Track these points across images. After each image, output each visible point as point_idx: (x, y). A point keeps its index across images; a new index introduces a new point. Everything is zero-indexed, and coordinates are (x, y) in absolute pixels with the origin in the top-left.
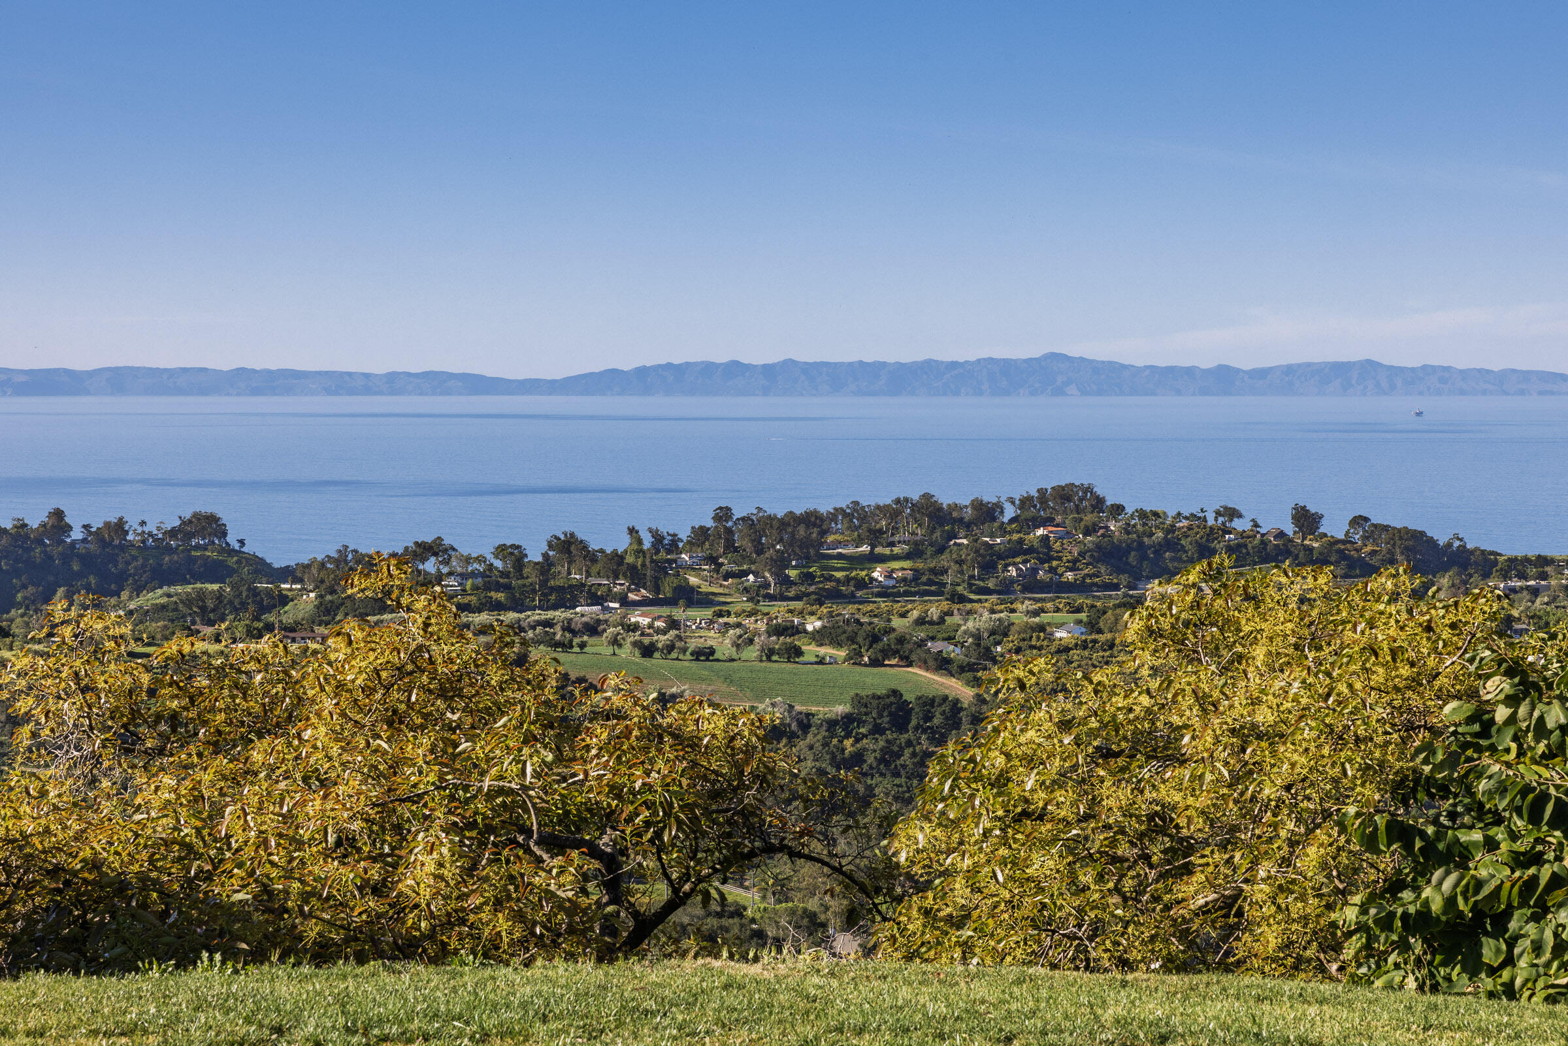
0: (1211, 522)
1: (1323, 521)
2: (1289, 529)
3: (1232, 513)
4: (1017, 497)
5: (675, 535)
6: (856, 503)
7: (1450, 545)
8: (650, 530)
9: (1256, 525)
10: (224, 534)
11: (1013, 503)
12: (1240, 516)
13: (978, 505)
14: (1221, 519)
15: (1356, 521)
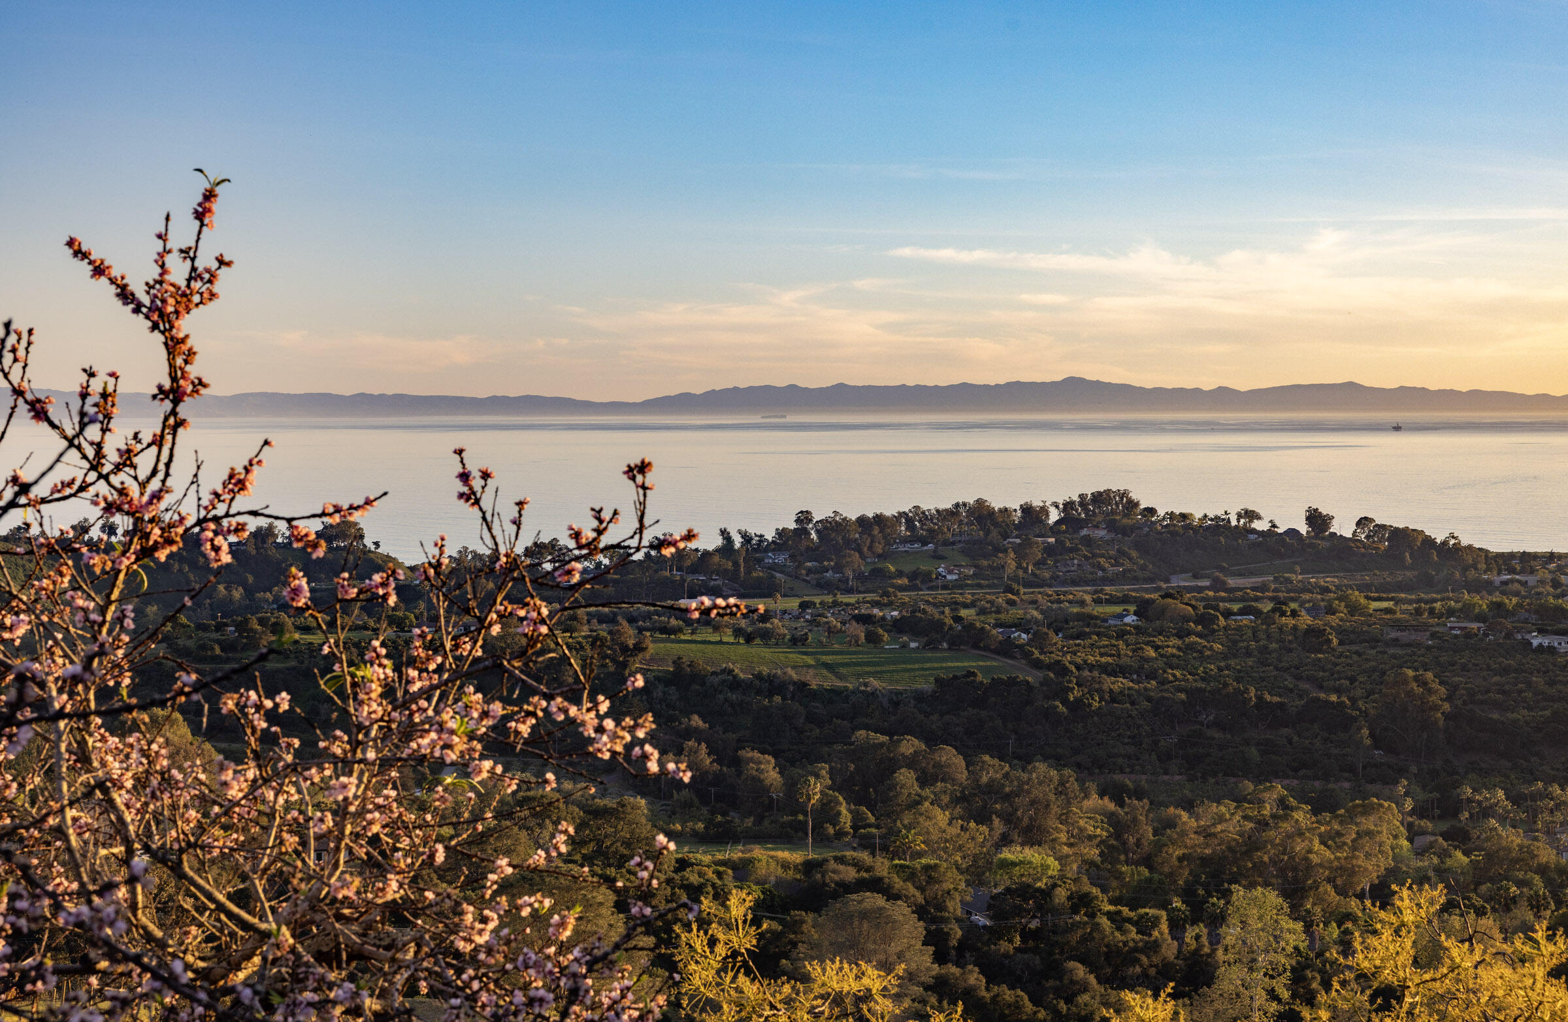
0: (1234, 523)
1: (1334, 522)
2: (1303, 529)
3: (1251, 515)
4: (1061, 502)
5: (761, 536)
6: (919, 507)
7: (1445, 543)
8: (740, 532)
9: (1274, 526)
10: (362, 537)
11: (1057, 507)
12: (1259, 517)
13: (1027, 509)
14: (1243, 521)
15: (1363, 522)
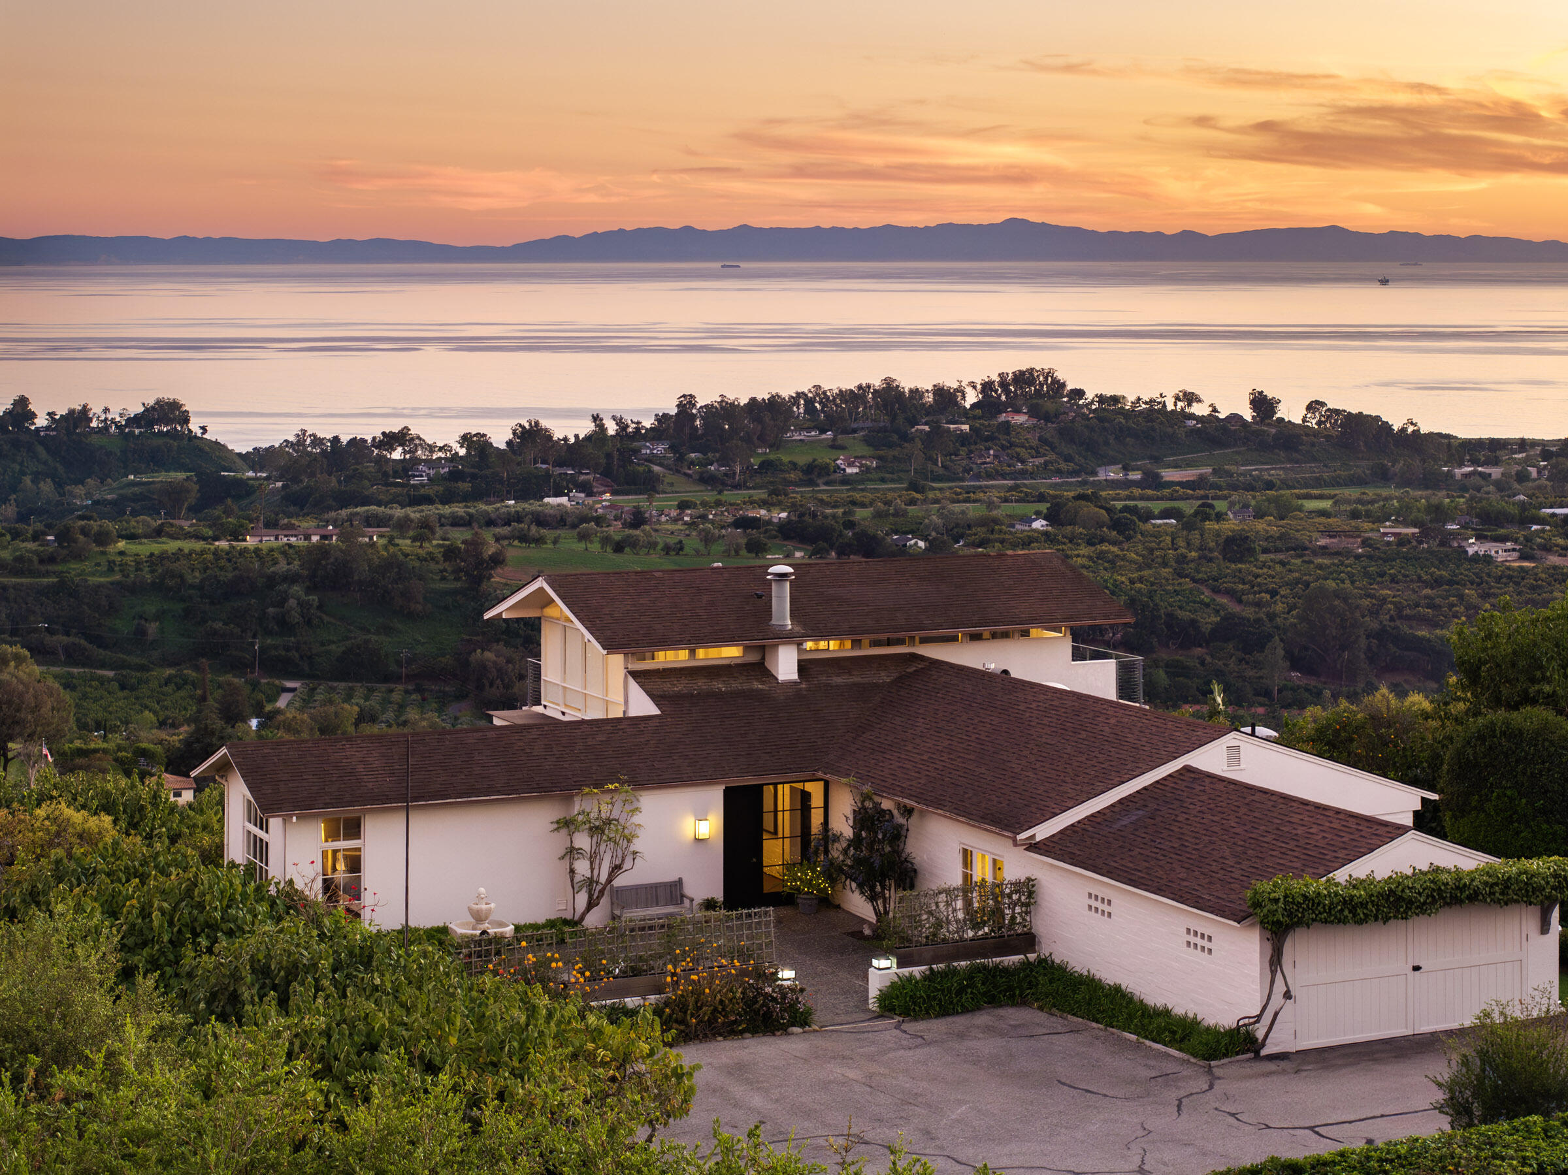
0: (1170, 407)
1: (1281, 406)
2: (1248, 414)
3: (1190, 398)
4: (978, 382)
5: (638, 423)
6: (818, 387)
7: (1403, 430)
8: (614, 418)
9: (1215, 410)
10: (186, 420)
11: (974, 387)
12: (1199, 401)
13: (939, 391)
14: (1180, 404)
15: (1313, 406)
